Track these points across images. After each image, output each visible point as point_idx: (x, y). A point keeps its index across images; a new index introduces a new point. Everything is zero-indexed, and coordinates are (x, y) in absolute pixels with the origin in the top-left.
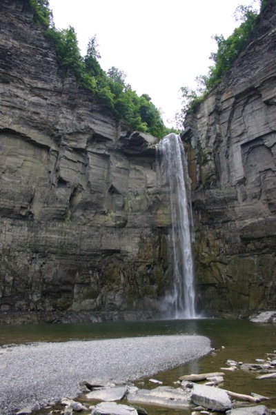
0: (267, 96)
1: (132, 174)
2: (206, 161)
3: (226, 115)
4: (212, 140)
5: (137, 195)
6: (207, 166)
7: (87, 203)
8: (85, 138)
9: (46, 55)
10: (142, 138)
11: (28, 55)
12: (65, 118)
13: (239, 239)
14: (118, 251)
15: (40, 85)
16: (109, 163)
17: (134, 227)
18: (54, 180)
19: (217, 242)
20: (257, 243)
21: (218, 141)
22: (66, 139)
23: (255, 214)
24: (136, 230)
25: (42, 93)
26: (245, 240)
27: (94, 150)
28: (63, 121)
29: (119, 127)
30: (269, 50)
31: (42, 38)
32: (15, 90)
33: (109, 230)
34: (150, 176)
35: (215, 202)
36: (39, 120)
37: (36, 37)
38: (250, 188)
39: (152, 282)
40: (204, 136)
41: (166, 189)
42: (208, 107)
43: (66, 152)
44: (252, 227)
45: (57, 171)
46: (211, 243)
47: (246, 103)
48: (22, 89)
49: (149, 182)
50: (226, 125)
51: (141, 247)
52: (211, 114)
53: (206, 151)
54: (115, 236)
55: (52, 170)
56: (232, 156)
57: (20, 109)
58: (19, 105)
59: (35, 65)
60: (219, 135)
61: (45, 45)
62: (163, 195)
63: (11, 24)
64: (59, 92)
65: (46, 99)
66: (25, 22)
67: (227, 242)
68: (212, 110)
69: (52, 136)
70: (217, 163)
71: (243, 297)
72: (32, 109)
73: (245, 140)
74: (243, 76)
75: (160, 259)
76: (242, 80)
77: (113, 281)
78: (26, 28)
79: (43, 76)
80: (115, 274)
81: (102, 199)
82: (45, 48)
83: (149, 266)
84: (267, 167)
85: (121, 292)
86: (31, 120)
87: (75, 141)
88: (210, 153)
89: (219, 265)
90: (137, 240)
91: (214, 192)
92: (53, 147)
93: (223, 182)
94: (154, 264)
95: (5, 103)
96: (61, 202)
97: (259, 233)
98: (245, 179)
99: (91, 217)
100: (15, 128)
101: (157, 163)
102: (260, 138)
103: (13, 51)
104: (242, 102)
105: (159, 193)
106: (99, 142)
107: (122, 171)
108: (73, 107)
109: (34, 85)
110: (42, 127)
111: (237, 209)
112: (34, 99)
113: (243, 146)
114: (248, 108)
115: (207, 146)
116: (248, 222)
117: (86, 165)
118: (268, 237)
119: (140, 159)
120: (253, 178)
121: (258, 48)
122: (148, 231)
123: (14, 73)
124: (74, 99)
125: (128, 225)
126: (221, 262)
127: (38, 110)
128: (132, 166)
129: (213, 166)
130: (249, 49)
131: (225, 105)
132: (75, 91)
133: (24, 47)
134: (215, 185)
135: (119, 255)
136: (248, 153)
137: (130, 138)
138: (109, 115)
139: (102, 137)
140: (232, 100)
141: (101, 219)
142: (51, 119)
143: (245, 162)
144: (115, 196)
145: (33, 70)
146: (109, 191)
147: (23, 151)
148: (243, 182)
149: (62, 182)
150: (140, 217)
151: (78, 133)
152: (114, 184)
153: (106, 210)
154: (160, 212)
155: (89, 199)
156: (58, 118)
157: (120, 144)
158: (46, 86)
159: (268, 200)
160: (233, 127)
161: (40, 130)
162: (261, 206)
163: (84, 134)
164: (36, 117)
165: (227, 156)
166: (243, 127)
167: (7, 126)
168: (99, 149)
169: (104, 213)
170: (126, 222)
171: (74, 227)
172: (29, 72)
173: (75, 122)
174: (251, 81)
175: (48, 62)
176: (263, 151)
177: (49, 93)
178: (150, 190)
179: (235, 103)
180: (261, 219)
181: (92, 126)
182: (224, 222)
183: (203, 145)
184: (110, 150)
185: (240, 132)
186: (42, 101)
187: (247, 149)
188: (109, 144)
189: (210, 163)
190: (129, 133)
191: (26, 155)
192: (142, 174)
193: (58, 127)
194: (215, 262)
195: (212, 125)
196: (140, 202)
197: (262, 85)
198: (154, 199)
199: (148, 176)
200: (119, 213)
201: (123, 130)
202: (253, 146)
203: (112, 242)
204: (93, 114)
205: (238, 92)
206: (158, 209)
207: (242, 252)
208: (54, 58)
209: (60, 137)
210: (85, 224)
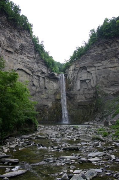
0: (88, 70)
1: (50, 84)
2: (70, 83)
3: (77, 71)
4: (73, 77)
5: (51, 90)
6: (70, 85)
7: (39, 91)
8: (40, 72)
9: (32, 47)
10: (54, 74)
11: (27, 46)
12: (35, 66)
13: (77, 105)
14: (47, 105)
15: (30, 56)
16: (45, 80)
17: (50, 99)
18: (32, 84)
19: (72, 105)
20: (82, 106)
21: (74, 78)
22: (35, 73)
23: (82, 99)
24: (51, 100)
25: (30, 58)
26: (79, 105)
27: (42, 76)
28: (35, 67)
29: (48, 70)
30: (90, 58)
31: (32, 42)
32: (23, 57)
33: (44, 99)
34: (55, 85)
35: (72, 94)
36: (29, 67)
37: (30, 41)
38: (81, 92)
39: (55, 114)
40: (70, 76)
41: (59, 89)
42: (72, 68)
43: (35, 76)
44: (81, 102)
45: (33, 82)
46: (70, 105)
47: (83, 70)
48: (25, 57)
49: (55, 86)
50: (77, 74)
51: (52, 104)
52: (73, 70)
53: (70, 80)
54: (46, 101)
55: (31, 81)
56: (77, 83)
57: (24, 63)
58: (24, 62)
59: (29, 49)
60: (74, 76)
61: (32, 44)
62: (58, 91)
63: (25, 37)
64: (34, 58)
65: (31, 60)
66: (28, 36)
67: (74, 105)
68: (73, 69)
69: (31, 71)
70: (73, 84)
71: (78, 119)
72: (27, 63)
73: (81, 79)
74: (83, 62)
75: (57, 108)
76: (82, 63)
77: (45, 113)
78: (28, 38)
79: (31, 53)
80: (46, 111)
81: (43, 90)
82: (32, 45)
83: (54, 110)
84: (86, 88)
85: (48, 116)
86: (27, 66)
87: (37, 73)
88: (72, 81)
89: (72, 111)
90: (51, 102)
91: (72, 92)
92: (31, 74)
93: (74, 89)
94: (55, 109)
95: (21, 61)
96: (34, 91)
97: (83, 104)
98: (80, 90)
99: (40, 95)
100: (23, 68)
101: (57, 81)
102: (85, 80)
103: (24, 45)
104: (82, 69)
105: (57, 90)
106: (43, 74)
107: (48, 82)
108: (38, 63)
109: (28, 56)
110: (29, 68)
111: (77, 97)
112: (28, 60)
113: (80, 81)
114: (83, 71)
115: (71, 79)
116: (80, 101)
117: (39, 80)
118: (85, 105)
119: (53, 79)
120: (82, 90)
121: (88, 56)
122: (54, 100)
123: (24, 52)
124: (38, 61)
125: (49, 98)
126: (72, 110)
127: (29, 64)
128: (50, 81)
129: (72, 85)
130: (86, 56)
131: (77, 69)
132: (38, 58)
133: (27, 44)
134: (72, 90)
135: (47, 106)
136: (81, 83)
137: (51, 73)
138: (46, 66)
139: (44, 73)
140: (79, 68)
141: (42, 96)
142: (32, 66)
143: (81, 85)
144: (46, 90)
145: (28, 51)
146: (45, 88)
147: (24, 75)
148: (79, 90)
149: (34, 85)
150: (52, 96)
151: (38, 71)
152: (46, 86)
153: (43, 93)
154: (57, 95)
155: (40, 90)
156: (34, 66)
157: (48, 75)
158: (31, 56)
159: (85, 96)
160: (78, 75)
161: (29, 69)
162: (83, 97)
163: (40, 71)
164: (28, 65)
165: (76, 83)
166: (81, 76)
167: (21, 68)
168: (43, 76)
169: (43, 94)
170: (49, 97)
171: (36, 98)
172: (27, 51)
173: (38, 68)
174: (85, 65)
175: (32, 49)
176: (85, 83)
177: (32, 58)
178: (55, 89)
179: (80, 69)
180: (83, 100)
181: (42, 69)
182: (74, 100)
183: (70, 78)
184: (45, 76)
185: (80, 77)
186: (30, 61)
187: (81, 82)
188: (45, 75)
189: (71, 84)
190: (51, 72)
191: (25, 76)
192: (53, 84)
193: (33, 69)
194: (71, 110)
195: (73, 73)
196: (52, 92)
197: (87, 67)
198: (56, 91)
199: (54, 85)
200: (47, 95)
201: (50, 71)
202: (83, 81)
203: (45, 103)
204: (42, 66)
205: (81, 66)
206: (57, 94)
207: (78, 108)
208: (34, 48)
209: (33, 72)
210: (38, 97)
